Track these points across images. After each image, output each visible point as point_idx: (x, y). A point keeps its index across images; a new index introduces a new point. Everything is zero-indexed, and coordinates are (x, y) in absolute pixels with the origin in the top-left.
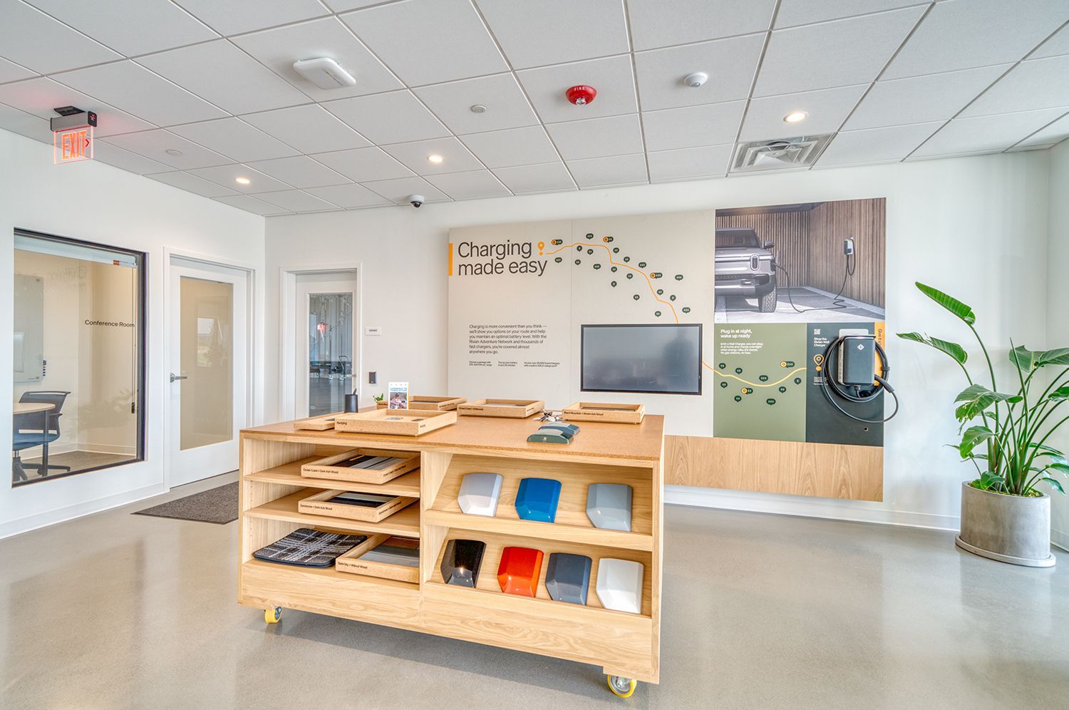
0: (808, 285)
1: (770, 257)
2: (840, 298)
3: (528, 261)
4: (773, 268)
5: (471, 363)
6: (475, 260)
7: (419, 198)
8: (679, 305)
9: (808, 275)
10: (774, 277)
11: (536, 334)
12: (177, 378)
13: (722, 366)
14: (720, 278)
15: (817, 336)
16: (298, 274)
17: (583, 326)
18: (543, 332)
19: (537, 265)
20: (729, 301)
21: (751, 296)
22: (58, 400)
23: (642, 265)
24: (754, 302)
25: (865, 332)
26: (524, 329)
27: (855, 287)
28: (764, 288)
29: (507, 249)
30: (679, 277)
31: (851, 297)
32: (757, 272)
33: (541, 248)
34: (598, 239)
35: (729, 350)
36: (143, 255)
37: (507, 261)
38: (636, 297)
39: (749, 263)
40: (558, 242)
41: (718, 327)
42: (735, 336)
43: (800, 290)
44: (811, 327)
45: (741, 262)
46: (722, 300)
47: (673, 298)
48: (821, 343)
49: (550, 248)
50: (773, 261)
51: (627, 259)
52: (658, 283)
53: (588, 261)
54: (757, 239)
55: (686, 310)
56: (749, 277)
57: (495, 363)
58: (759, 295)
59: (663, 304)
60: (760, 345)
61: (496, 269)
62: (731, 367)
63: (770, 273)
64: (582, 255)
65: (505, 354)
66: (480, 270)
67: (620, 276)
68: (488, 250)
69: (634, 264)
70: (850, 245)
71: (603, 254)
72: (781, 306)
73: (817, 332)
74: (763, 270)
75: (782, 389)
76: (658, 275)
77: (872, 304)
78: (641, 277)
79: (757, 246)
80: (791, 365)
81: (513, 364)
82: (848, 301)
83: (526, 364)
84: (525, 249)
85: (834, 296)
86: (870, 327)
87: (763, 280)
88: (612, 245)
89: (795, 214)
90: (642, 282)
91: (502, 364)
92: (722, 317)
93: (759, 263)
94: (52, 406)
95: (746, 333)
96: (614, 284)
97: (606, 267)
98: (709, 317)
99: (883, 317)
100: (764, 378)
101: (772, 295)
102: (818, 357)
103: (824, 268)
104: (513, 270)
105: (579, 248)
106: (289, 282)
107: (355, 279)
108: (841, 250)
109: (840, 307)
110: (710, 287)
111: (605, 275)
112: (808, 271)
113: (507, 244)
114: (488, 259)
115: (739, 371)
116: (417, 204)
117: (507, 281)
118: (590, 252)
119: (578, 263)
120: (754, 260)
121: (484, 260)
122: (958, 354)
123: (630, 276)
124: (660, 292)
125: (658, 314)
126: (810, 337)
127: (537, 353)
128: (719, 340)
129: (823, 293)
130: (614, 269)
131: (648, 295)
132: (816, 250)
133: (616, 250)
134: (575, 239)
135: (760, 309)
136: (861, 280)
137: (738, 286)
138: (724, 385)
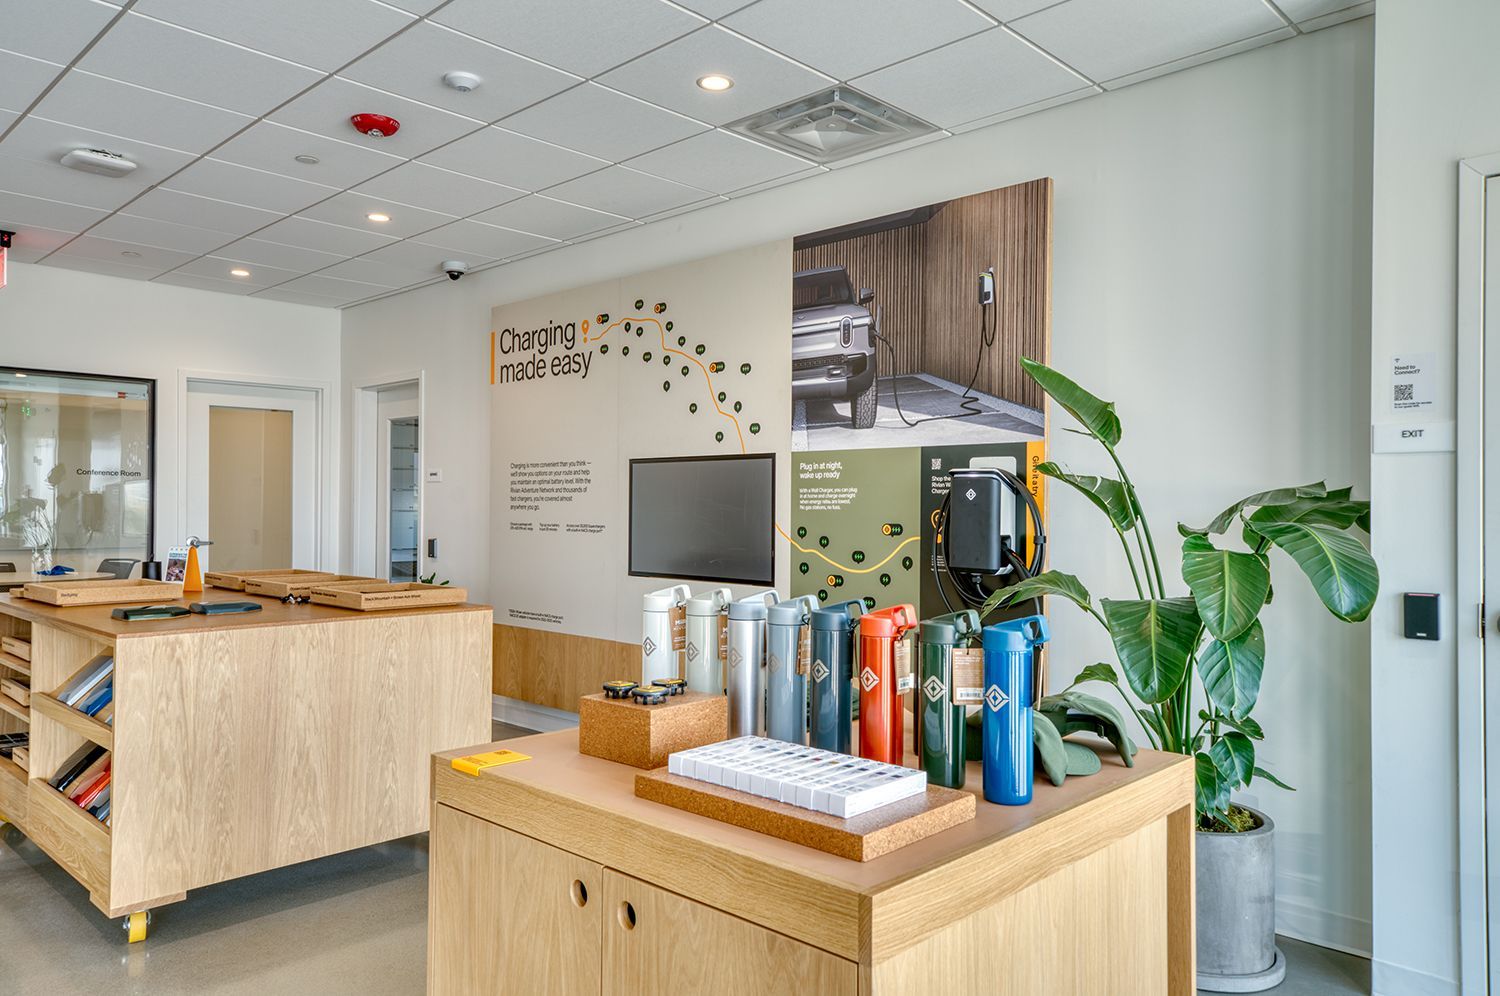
0: (923, 371)
1: (867, 321)
2: (972, 393)
3: (571, 353)
4: (872, 343)
5: (512, 526)
6: (516, 357)
8: (745, 418)
9: (923, 351)
10: (873, 356)
11: (571, 478)
12: (205, 543)
13: (801, 532)
14: (801, 366)
15: (938, 473)
16: (378, 390)
17: (632, 462)
18: (586, 472)
19: (579, 359)
20: (812, 408)
21: (842, 398)
23: (701, 349)
24: (844, 409)
25: (1009, 464)
26: (567, 469)
27: (996, 371)
28: (861, 382)
29: (551, 334)
30: (746, 369)
31: (989, 392)
32: (850, 351)
33: (585, 331)
34: (649, 310)
35: (811, 502)
36: (153, 382)
37: (548, 358)
38: (693, 408)
39: (838, 334)
40: (604, 318)
41: (798, 458)
42: (819, 476)
43: (912, 382)
44: (928, 454)
46: (802, 409)
47: (738, 407)
48: (940, 486)
49: (596, 329)
50: (872, 327)
51: (682, 341)
52: (720, 381)
53: (638, 346)
54: (850, 287)
55: (755, 428)
56: (836, 360)
57: (536, 527)
58: (852, 394)
59: (714, 417)
60: (852, 492)
61: (538, 369)
62: (814, 535)
63: (868, 352)
64: (630, 339)
65: (547, 511)
66: (521, 373)
67: (674, 372)
68: (529, 339)
69: (690, 347)
70: (988, 287)
71: (656, 340)
72: (886, 414)
73: (936, 464)
74: (859, 347)
75: (885, 580)
76: (719, 367)
77: (1023, 403)
78: (700, 366)
79: (849, 301)
80: (897, 530)
81: (554, 527)
82: (985, 400)
83: (571, 528)
84: (565, 333)
85: (960, 390)
86: (1018, 451)
87: (857, 365)
88: (664, 318)
89: (904, 231)
90: (701, 385)
91: (545, 527)
92: (804, 440)
93: (853, 332)
95: (835, 470)
96: (667, 386)
97: (657, 358)
98: (786, 440)
99: (1039, 431)
100: (858, 557)
101: (870, 394)
103: (949, 336)
104: (556, 369)
105: (628, 327)
106: (366, 403)
107: (416, 394)
108: (973, 294)
109: (970, 412)
110: (786, 384)
111: (656, 370)
112: (924, 343)
113: (548, 326)
114: (528, 356)
115: (824, 542)
116: (454, 276)
117: (549, 388)
118: (640, 332)
119: (626, 352)
120: (847, 328)
121: (525, 357)
122: (1120, 503)
123: (685, 371)
124: (722, 397)
125: (719, 437)
126: (927, 474)
127: (580, 508)
128: (797, 483)
129: (945, 385)
130: (667, 360)
131: (707, 403)
132: (937, 298)
133: (669, 326)
134: (622, 311)
135: (853, 423)
136: (1004, 356)
137: (823, 380)
138: (804, 568)
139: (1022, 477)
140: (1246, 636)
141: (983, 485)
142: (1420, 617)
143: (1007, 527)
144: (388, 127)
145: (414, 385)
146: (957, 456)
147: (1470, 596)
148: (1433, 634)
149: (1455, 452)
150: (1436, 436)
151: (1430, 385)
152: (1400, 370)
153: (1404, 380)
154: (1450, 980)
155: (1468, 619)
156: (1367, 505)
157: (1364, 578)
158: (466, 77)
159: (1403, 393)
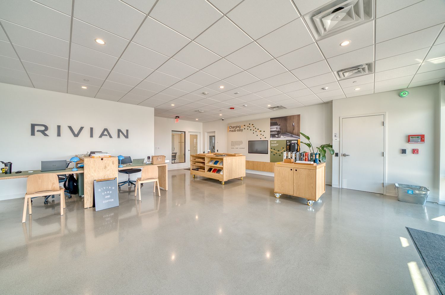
0: (286, 132)
4: (280, 129)
5: (231, 148)
6: (232, 129)
7: (223, 119)
9: (286, 130)
11: (241, 143)
12: (190, 150)
13: (271, 148)
14: (271, 131)
16: (207, 132)
17: (249, 141)
19: (241, 130)
20: (273, 136)
21: (277, 135)
22: (176, 153)
23: (258, 129)
24: (277, 136)
25: (296, 142)
26: (239, 142)
27: (295, 133)
28: (279, 133)
29: (237, 127)
30: (264, 131)
31: (294, 135)
32: (277, 130)
33: (242, 127)
34: (251, 125)
35: (273, 145)
36: (185, 132)
37: (237, 129)
38: (257, 135)
40: (245, 125)
41: (271, 141)
44: (287, 141)
45: (275, 128)
46: (271, 136)
47: (263, 135)
48: (288, 144)
50: (280, 128)
51: (256, 128)
52: (261, 133)
53: (249, 129)
54: (277, 124)
55: (265, 138)
56: (276, 131)
58: (278, 134)
59: (260, 136)
60: (278, 144)
61: (235, 131)
62: (273, 149)
63: (280, 130)
64: (248, 128)
65: (237, 146)
66: (233, 131)
67: (254, 132)
68: (234, 127)
69: (257, 129)
70: (294, 124)
71: (252, 128)
72: (281, 136)
73: (288, 142)
74: (278, 130)
75: (282, 153)
76: (261, 131)
77: (298, 136)
78: (258, 131)
79: (277, 125)
80: (283, 148)
81: (238, 148)
83: (240, 148)
84: (239, 127)
85: (291, 134)
86: (297, 140)
87: (278, 131)
88: (253, 126)
89: (284, 118)
90: (258, 133)
91: (236, 148)
92: (271, 139)
94: (175, 154)
95: (275, 142)
96: (253, 133)
97: (252, 130)
98: (270, 139)
99: (300, 139)
100: (279, 151)
101: (280, 134)
102: (288, 147)
103: (289, 129)
104: (238, 131)
105: (248, 127)
106: (206, 134)
107: (215, 133)
108: (292, 125)
109: (292, 136)
110: (269, 133)
111: (252, 131)
112: (286, 128)
114: (234, 129)
115: (274, 149)
116: (223, 120)
117: (237, 133)
118: (250, 127)
119: (248, 129)
120: (277, 128)
121: (233, 129)
122: (309, 145)
123: (256, 131)
124: (261, 134)
125: (261, 138)
126: (287, 143)
127: (241, 146)
128: (271, 143)
129: (289, 134)
130: (253, 130)
131: (259, 135)
132: (288, 125)
133: (254, 127)
134: (247, 125)
135: (278, 137)
136: (296, 131)
137: (274, 133)
138: (272, 152)
139: (298, 143)
140: (324, 156)
141: (294, 144)
142: (337, 155)
143: (296, 148)
144: (233, 108)
145: (215, 132)
146: (290, 141)
147: (341, 153)
148: (338, 156)
149: (340, 141)
150: (338, 140)
151: (338, 135)
152: (335, 134)
153: (335, 135)
154: (338, 184)
155: (341, 155)
156: (332, 145)
157: (333, 151)
158: (246, 105)
159: (335, 136)
